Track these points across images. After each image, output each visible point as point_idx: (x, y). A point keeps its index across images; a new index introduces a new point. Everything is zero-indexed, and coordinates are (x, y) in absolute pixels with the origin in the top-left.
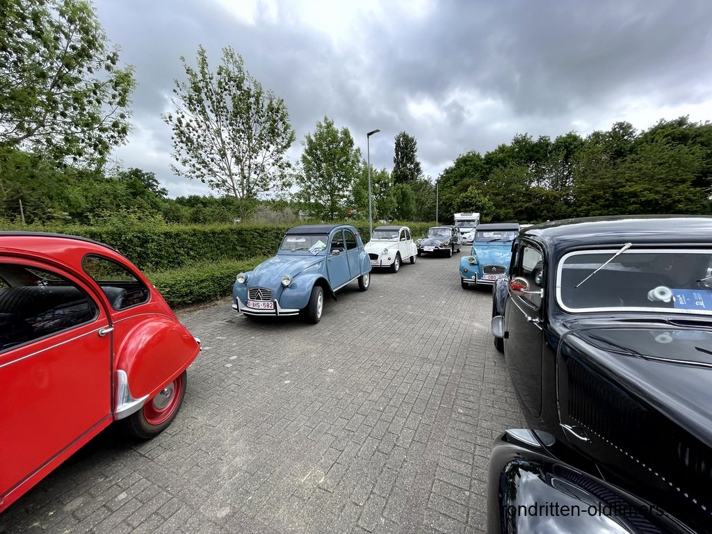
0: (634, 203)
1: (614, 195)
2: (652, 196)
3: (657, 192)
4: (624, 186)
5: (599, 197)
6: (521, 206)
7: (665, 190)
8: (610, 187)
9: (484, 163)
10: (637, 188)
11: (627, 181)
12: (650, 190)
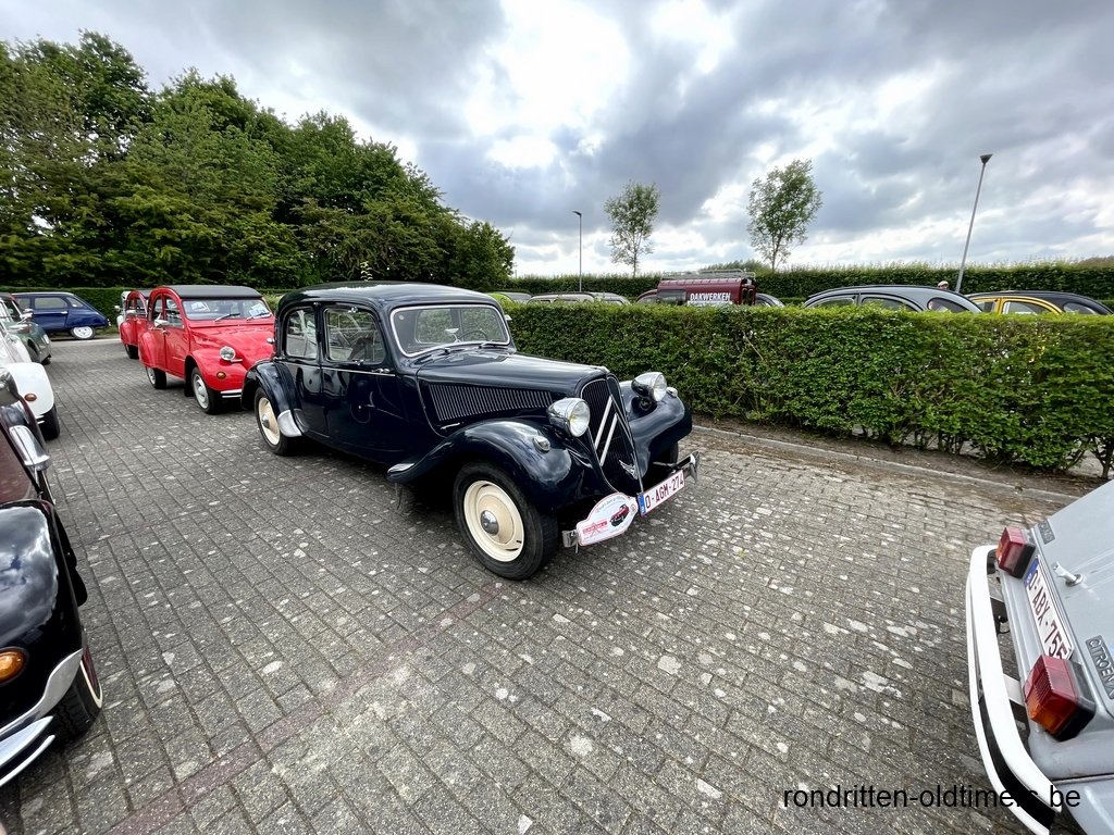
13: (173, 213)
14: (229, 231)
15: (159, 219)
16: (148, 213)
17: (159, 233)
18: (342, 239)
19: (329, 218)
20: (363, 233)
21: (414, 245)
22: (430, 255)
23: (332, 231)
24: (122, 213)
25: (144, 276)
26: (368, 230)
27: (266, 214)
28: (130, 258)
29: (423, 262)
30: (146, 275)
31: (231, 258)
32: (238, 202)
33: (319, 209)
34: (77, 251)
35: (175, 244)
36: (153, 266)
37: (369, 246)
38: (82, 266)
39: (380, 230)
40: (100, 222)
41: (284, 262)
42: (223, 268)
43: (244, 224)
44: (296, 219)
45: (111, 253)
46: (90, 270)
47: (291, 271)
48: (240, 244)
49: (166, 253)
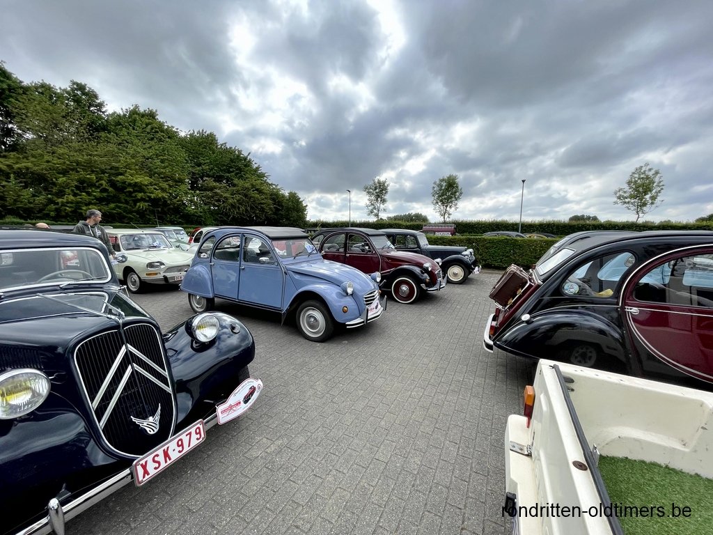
15: (139, 187)
16: (134, 184)
17: (140, 195)
18: (227, 199)
19: (220, 188)
20: (238, 197)
21: (262, 204)
22: (270, 208)
23: (222, 195)
24: (120, 184)
26: (240, 196)
28: (119, 207)
29: (267, 213)
30: (126, 217)
31: (169, 209)
35: (145, 201)
36: (131, 212)
37: (240, 204)
39: (246, 196)
40: (111, 189)
42: (165, 213)
43: (178, 190)
44: (200, 189)
45: (112, 205)
47: (200, 216)
49: (142, 205)
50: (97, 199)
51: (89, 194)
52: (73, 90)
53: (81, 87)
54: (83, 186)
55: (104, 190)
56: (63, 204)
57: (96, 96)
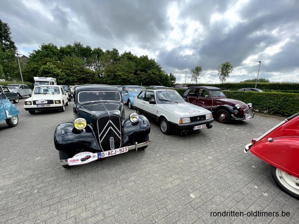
0: (120, 79)
1: (114, 75)
2: (125, 77)
3: (126, 76)
4: (117, 72)
5: (110, 76)
6: (80, 76)
7: (128, 75)
8: (113, 72)
9: (59, 52)
10: (120, 73)
11: (117, 70)
12: (124, 75)
13: (121, 75)
14: (128, 77)
15: (120, 75)
16: (119, 75)
17: (119, 77)
18: (143, 77)
24: (116, 75)
25: (117, 83)
26: (147, 76)
27: (133, 74)
28: (116, 81)
32: (129, 72)
33: (140, 73)
34: (110, 80)
35: (121, 79)
36: (118, 82)
37: (147, 78)
38: (111, 82)
40: (113, 76)
41: (134, 81)
42: (126, 82)
43: (130, 76)
44: (137, 74)
45: (114, 80)
46: (111, 83)
48: (129, 79)
49: (120, 80)
50: (111, 79)
51: (109, 78)
52: (113, 51)
53: (115, 50)
54: (109, 76)
55: (112, 77)
56: (104, 81)
57: (118, 51)
